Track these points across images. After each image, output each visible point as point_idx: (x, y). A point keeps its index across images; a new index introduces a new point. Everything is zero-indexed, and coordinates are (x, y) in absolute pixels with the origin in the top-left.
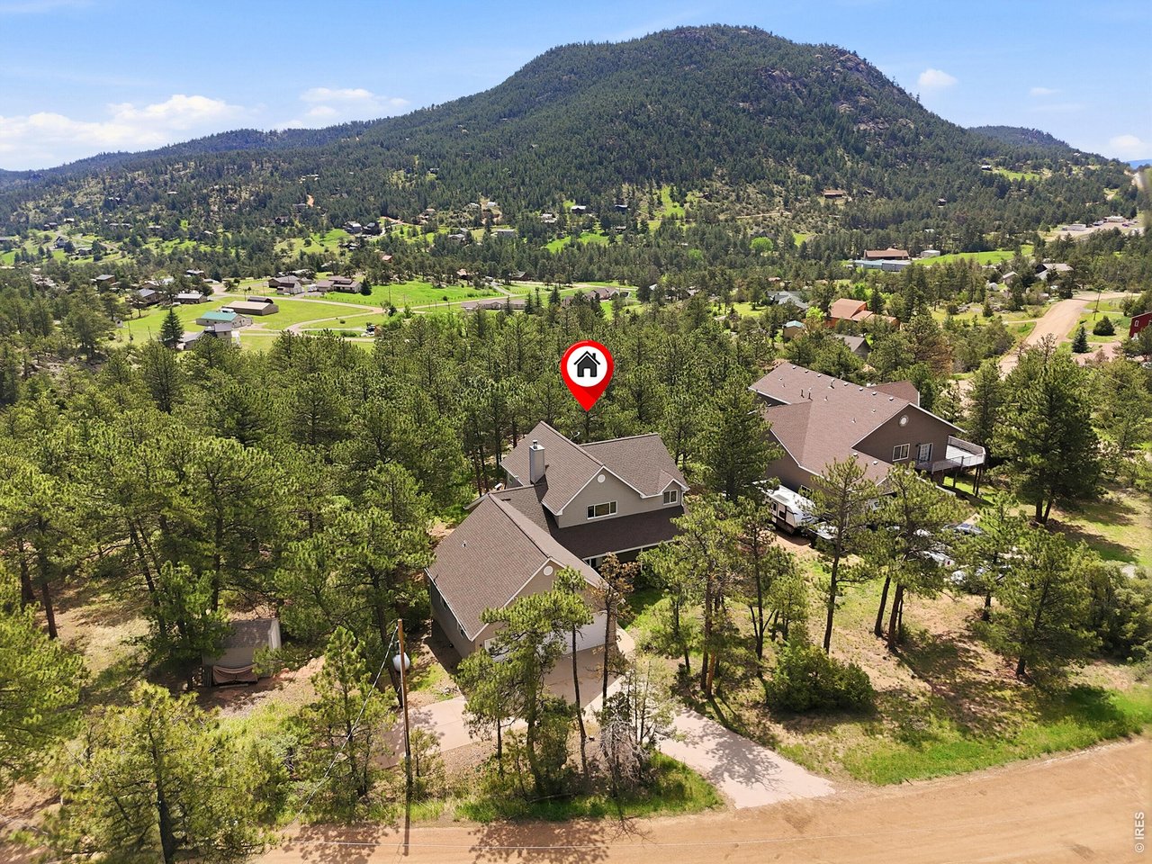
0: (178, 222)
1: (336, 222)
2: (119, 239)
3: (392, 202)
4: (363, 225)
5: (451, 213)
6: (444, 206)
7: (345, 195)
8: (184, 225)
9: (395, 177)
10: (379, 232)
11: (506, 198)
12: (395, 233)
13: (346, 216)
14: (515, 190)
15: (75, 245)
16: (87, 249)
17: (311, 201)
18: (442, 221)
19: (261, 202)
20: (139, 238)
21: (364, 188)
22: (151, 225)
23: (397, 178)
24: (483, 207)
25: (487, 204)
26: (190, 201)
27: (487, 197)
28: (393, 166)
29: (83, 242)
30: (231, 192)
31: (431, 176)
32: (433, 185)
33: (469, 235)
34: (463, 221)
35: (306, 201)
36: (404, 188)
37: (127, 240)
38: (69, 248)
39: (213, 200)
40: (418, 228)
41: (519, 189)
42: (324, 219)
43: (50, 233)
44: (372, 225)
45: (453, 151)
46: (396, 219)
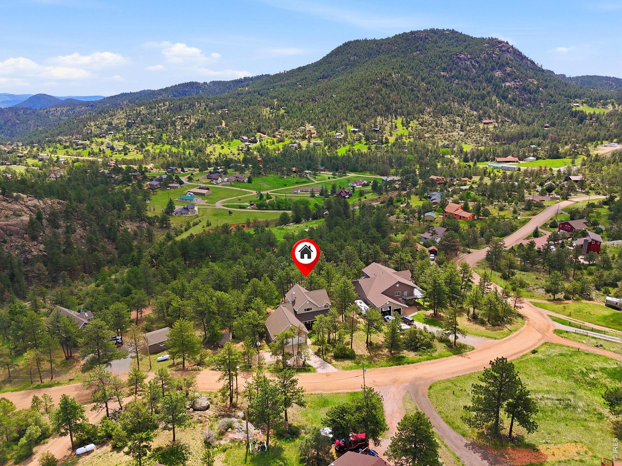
0: (162, 135)
1: (236, 136)
2: (135, 144)
3: (263, 125)
4: (249, 138)
5: (291, 132)
6: (288, 128)
7: (240, 122)
8: (164, 137)
9: (265, 112)
10: (256, 142)
11: (319, 124)
12: (264, 142)
13: (241, 133)
14: (323, 120)
15: (115, 147)
16: (120, 149)
17: (224, 124)
18: (287, 136)
19: (200, 125)
20: (144, 144)
21: (250, 118)
22: (149, 136)
23: (266, 112)
24: (307, 129)
25: (309, 127)
26: (167, 124)
27: (309, 123)
28: (264, 105)
29: (119, 145)
30: (186, 119)
31: (282, 111)
32: (283, 117)
33: (299, 144)
34: (297, 136)
35: (221, 124)
36: (269, 118)
37: (139, 145)
38: (112, 149)
39: (177, 123)
40: (275, 140)
41: (325, 119)
42: (230, 134)
43: (103, 140)
44: (253, 138)
45: (294, 97)
46: (265, 134)
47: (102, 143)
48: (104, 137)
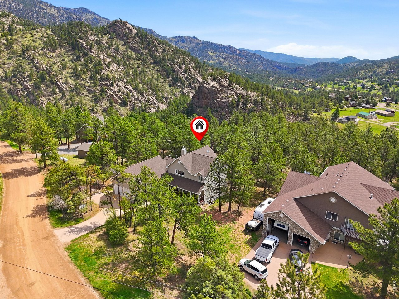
29: (369, 85)
38: (363, 87)
47: (359, 83)
48: (363, 79)
